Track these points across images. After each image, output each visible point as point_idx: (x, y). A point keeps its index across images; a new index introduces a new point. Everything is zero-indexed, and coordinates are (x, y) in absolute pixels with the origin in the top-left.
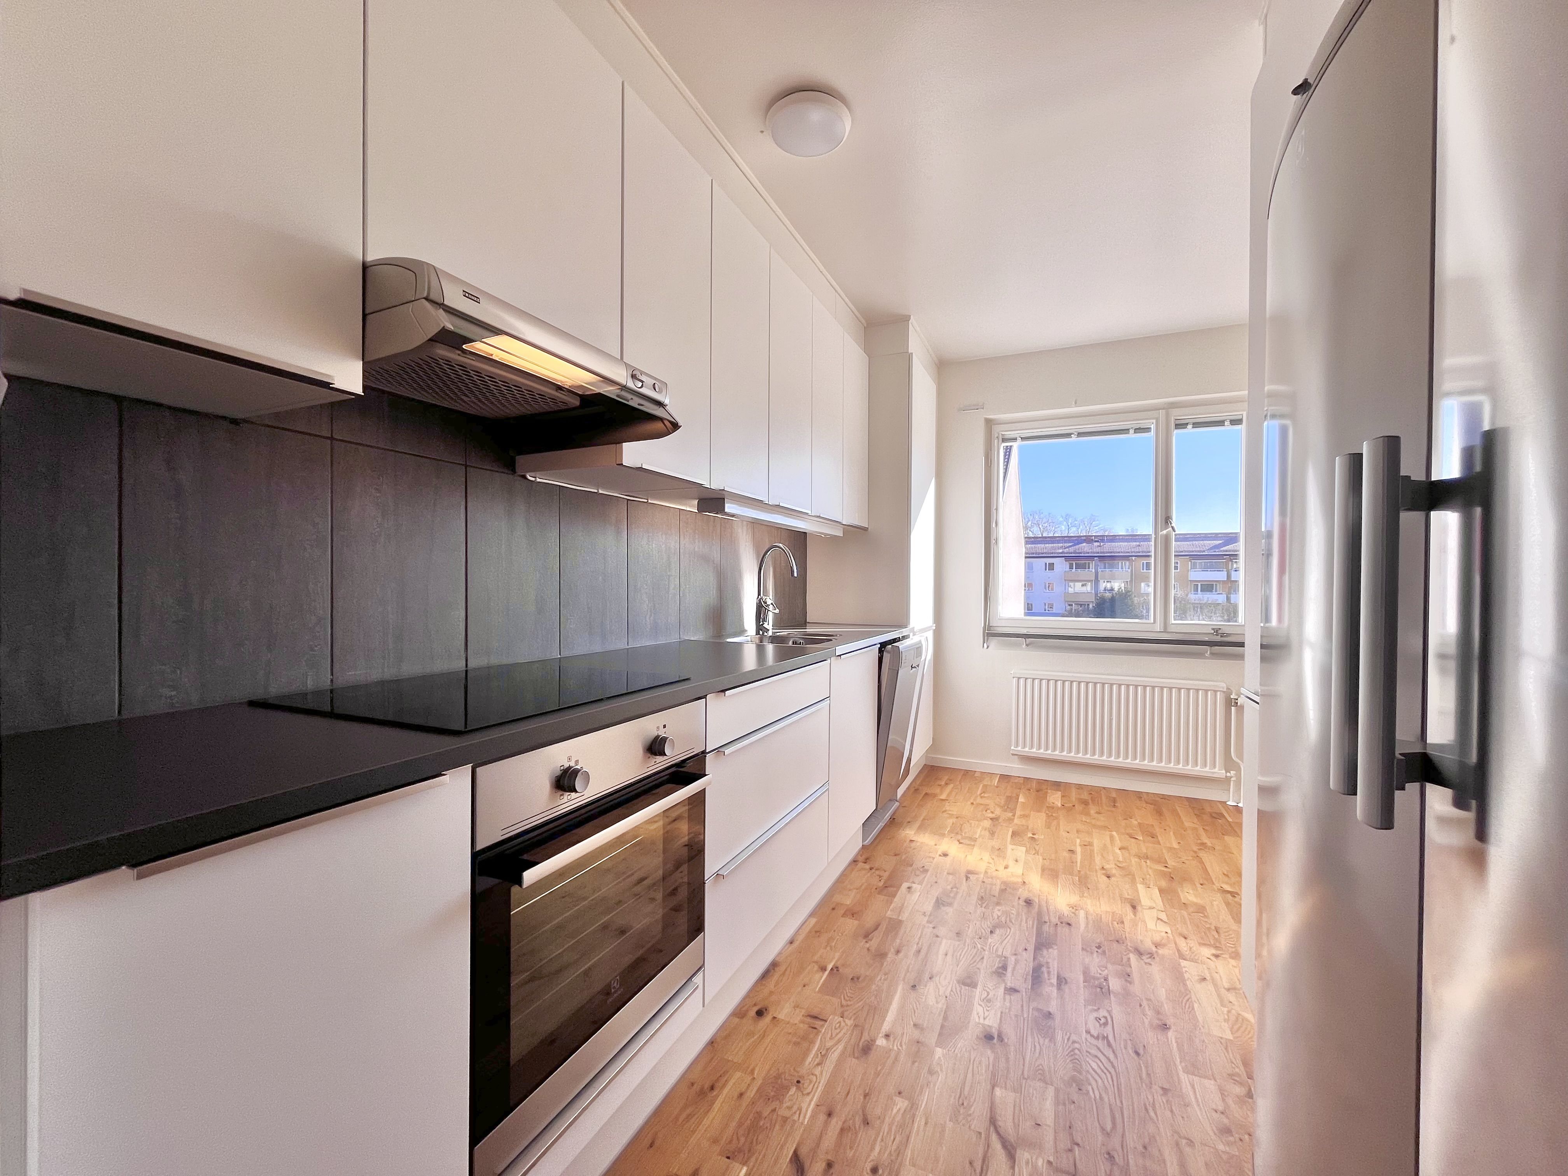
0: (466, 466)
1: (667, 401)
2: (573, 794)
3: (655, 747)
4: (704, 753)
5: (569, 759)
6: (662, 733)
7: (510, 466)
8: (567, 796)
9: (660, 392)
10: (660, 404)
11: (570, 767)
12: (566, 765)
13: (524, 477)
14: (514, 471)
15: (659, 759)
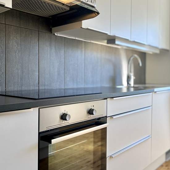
0: (39, 31)
1: (95, 6)
2: (66, 121)
3: (90, 112)
4: (106, 117)
5: (65, 111)
6: (93, 108)
7: (50, 31)
8: (64, 121)
9: (93, 3)
10: (93, 7)
11: (65, 113)
12: (64, 113)
13: (54, 34)
14: (51, 33)
15: (92, 116)
